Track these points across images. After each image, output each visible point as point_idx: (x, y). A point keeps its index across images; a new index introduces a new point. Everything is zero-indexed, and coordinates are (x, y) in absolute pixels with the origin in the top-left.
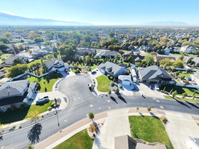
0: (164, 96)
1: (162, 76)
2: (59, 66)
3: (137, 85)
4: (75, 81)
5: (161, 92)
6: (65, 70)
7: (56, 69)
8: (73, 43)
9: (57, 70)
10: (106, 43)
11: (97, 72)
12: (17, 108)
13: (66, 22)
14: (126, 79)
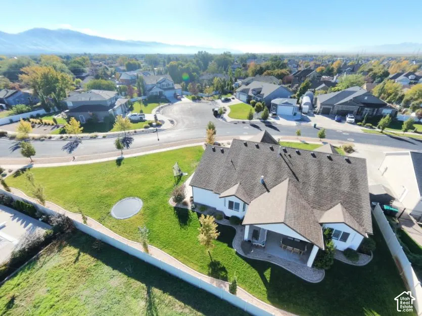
0: (362, 130)
1: (366, 98)
2: (166, 87)
3: (308, 117)
4: (190, 107)
5: (358, 125)
6: (175, 94)
7: (161, 90)
8: (193, 63)
9: (161, 93)
10: (258, 68)
11: (232, 100)
12: (99, 122)
13: (184, 47)
14: (285, 102)
